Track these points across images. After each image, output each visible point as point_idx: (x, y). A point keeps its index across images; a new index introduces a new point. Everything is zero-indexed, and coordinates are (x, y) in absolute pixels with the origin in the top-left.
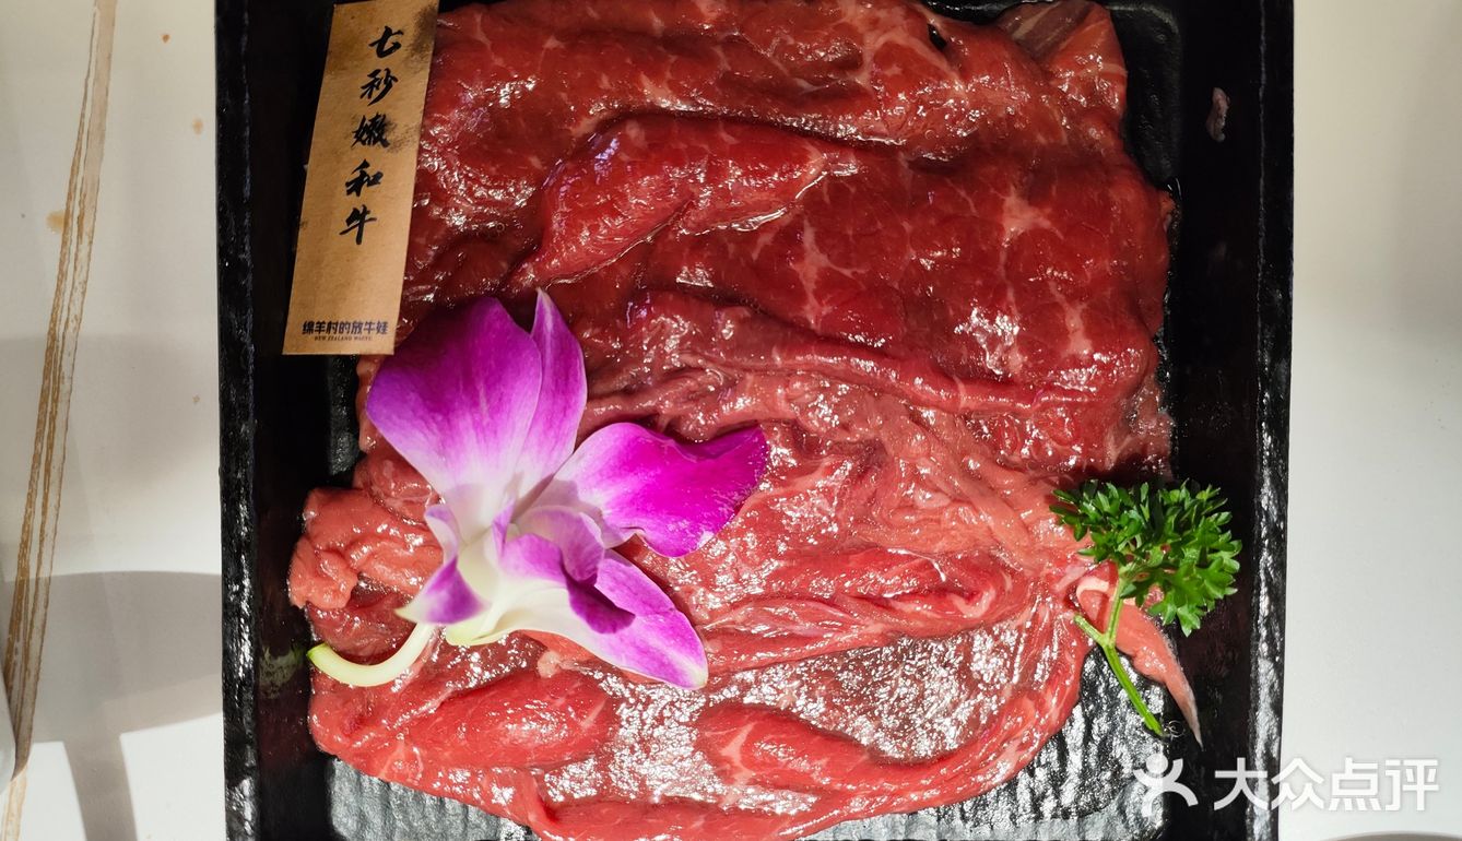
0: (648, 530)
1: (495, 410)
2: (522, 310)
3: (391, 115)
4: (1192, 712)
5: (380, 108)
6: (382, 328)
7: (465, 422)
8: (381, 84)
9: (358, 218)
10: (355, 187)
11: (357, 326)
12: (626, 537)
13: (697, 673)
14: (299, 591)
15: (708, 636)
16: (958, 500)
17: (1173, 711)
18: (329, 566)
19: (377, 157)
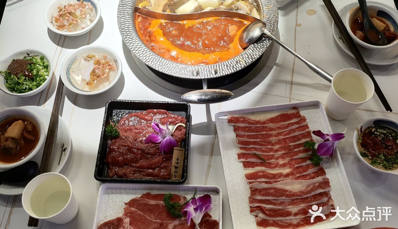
0: (156, 135)
1: (166, 142)
2: (164, 153)
3: (175, 169)
4: (110, 119)
5: (176, 170)
6: (175, 149)
7: (169, 141)
8: (176, 172)
9: (178, 160)
10: (178, 163)
11: (178, 150)
12: (158, 135)
13: (152, 124)
14: (185, 130)
15: (151, 127)
16: (128, 136)
17: (111, 119)
18: (183, 133)
19: (176, 165)
